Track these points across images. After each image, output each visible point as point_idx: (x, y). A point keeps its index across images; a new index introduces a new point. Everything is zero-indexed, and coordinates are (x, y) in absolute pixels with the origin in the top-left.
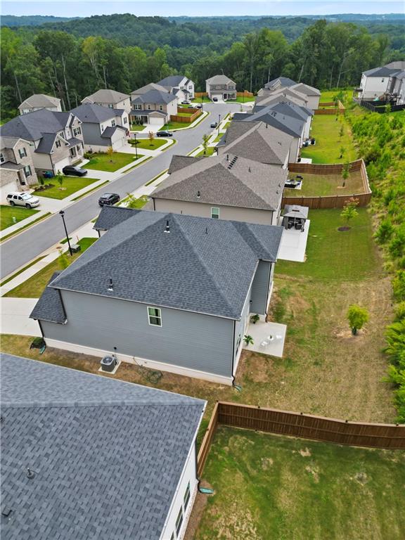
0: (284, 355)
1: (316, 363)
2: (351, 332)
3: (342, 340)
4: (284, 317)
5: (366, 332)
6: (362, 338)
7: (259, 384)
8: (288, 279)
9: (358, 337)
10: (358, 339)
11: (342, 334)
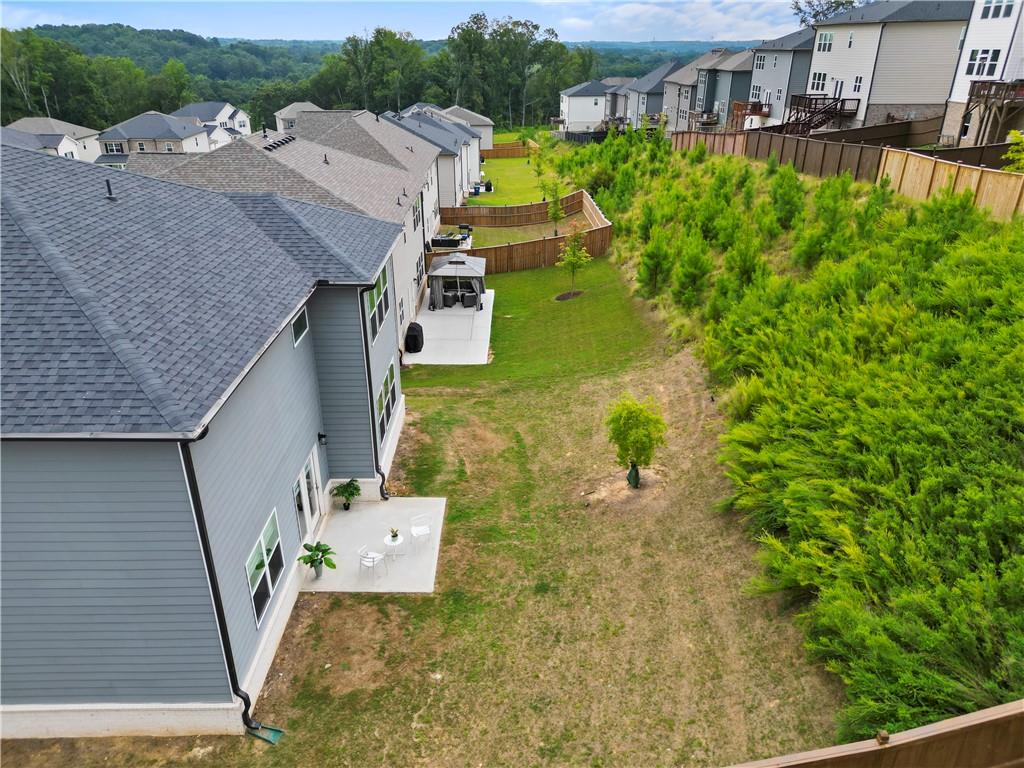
0: (438, 582)
1: (542, 589)
2: (624, 483)
3: (605, 508)
4: (439, 478)
5: (666, 475)
6: (657, 491)
7: (352, 700)
8: (448, 394)
9: (647, 492)
10: (647, 497)
11: (602, 493)
